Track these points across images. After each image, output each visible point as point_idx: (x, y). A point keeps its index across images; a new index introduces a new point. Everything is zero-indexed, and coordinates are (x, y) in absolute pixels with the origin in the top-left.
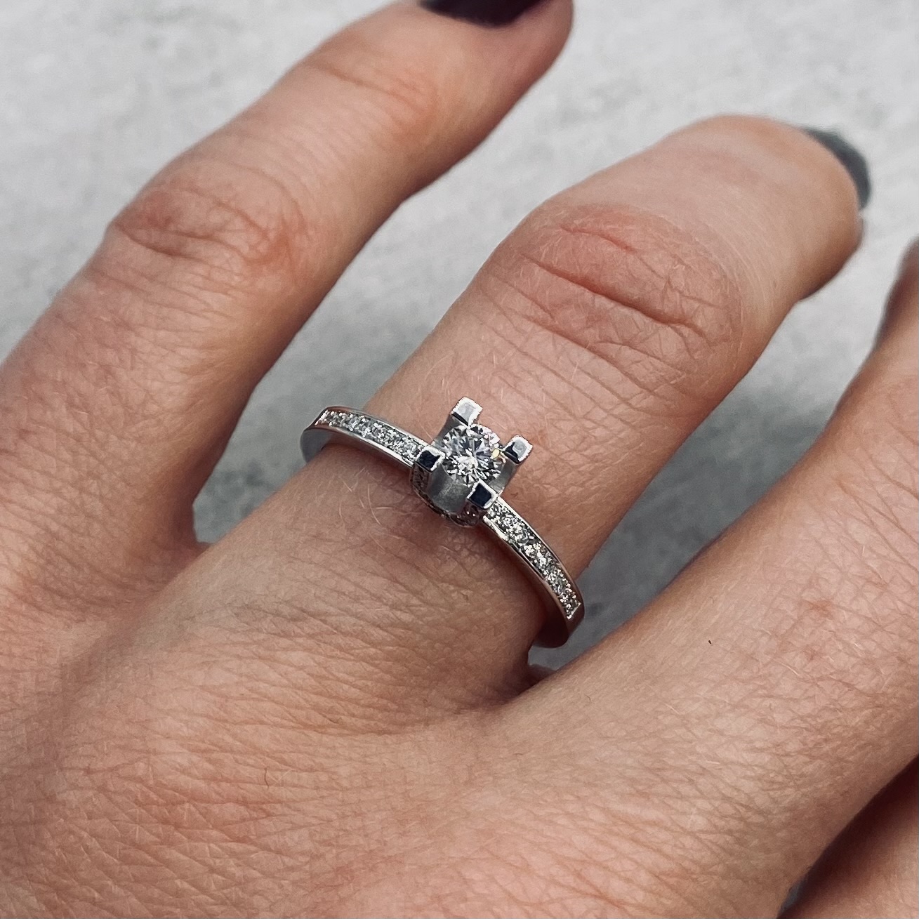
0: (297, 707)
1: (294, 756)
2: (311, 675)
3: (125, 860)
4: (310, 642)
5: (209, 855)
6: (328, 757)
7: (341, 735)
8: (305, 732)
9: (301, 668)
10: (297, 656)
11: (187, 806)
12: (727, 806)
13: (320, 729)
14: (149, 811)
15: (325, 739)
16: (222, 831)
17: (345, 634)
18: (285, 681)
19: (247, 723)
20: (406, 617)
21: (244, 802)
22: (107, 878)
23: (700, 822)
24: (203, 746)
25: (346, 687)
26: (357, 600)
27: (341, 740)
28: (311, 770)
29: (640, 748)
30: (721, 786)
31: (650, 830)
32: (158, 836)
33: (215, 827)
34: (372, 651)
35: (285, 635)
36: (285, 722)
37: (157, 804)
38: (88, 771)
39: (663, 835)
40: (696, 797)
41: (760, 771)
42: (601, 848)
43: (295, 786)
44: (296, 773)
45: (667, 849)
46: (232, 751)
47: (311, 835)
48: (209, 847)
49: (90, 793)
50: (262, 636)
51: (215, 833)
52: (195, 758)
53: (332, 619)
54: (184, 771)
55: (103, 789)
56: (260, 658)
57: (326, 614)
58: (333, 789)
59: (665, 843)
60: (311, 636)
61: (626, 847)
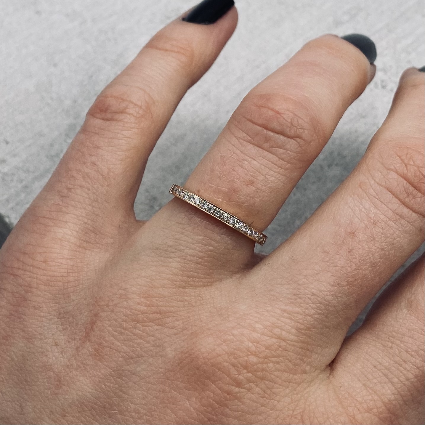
0: (176, 282)
1: (176, 297)
2: (180, 270)
3: (121, 334)
4: (179, 259)
5: (149, 331)
6: (187, 296)
7: (191, 289)
8: (179, 289)
9: (177, 268)
10: (175, 264)
11: (140, 315)
12: (322, 305)
13: (184, 287)
14: (128, 317)
15: (186, 290)
16: (154, 323)
17: (191, 256)
18: (171, 273)
19: (159, 288)
20: (211, 248)
21: (160, 313)
22: (115, 340)
23: (313, 311)
24: (145, 296)
25: (192, 273)
26: (193, 244)
27: (191, 290)
28: (181, 301)
29: (291, 288)
30: (319, 299)
31: (296, 315)
32: (132, 326)
33: (150, 322)
34: (200, 260)
35: (170, 257)
36: (172, 287)
37: (131, 315)
38: (108, 306)
39: (300, 317)
40: (311, 303)
41: (333, 293)
42: (279, 322)
43: (176, 307)
44: (177, 303)
45: (301, 321)
46: (155, 297)
47: (183, 322)
48: (149, 328)
49: (109, 313)
50: (163, 258)
51: (151, 323)
52: (142, 300)
53: (186, 251)
54: (139, 304)
55: (113, 311)
56: (163, 266)
57: (184, 250)
58: (190, 307)
59: (300, 319)
60: (179, 257)
61: (288, 321)
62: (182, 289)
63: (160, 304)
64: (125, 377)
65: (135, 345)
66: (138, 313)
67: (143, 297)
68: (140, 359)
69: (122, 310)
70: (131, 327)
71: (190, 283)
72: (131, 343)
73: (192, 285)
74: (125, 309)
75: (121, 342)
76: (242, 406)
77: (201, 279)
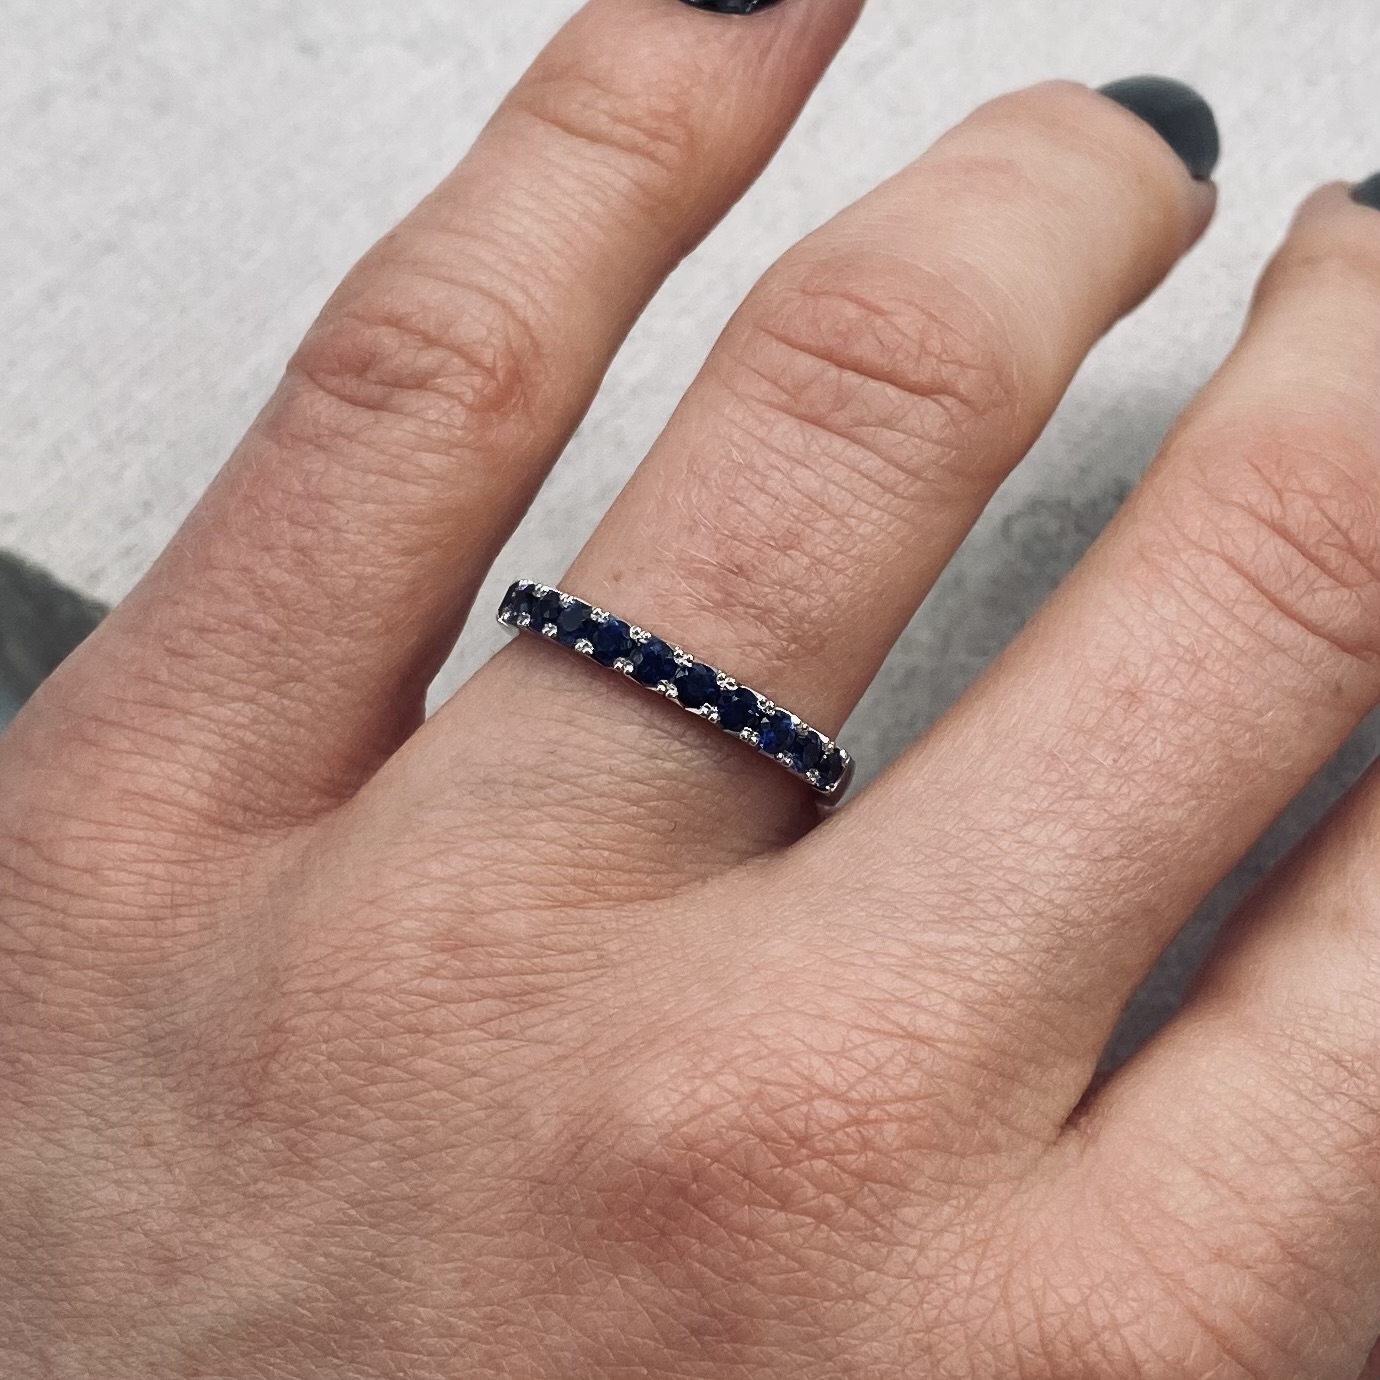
62: (571, 911)
63: (503, 963)
64: (392, 1219)
65: (423, 1112)
66: (429, 1002)
67: (443, 950)
68: (444, 1155)
69: (371, 999)
70: (406, 1051)
71: (600, 889)
72: (406, 1107)
73: (607, 897)
74: (379, 997)
75: (375, 1106)
76: (802, 1274)
77: (638, 876)
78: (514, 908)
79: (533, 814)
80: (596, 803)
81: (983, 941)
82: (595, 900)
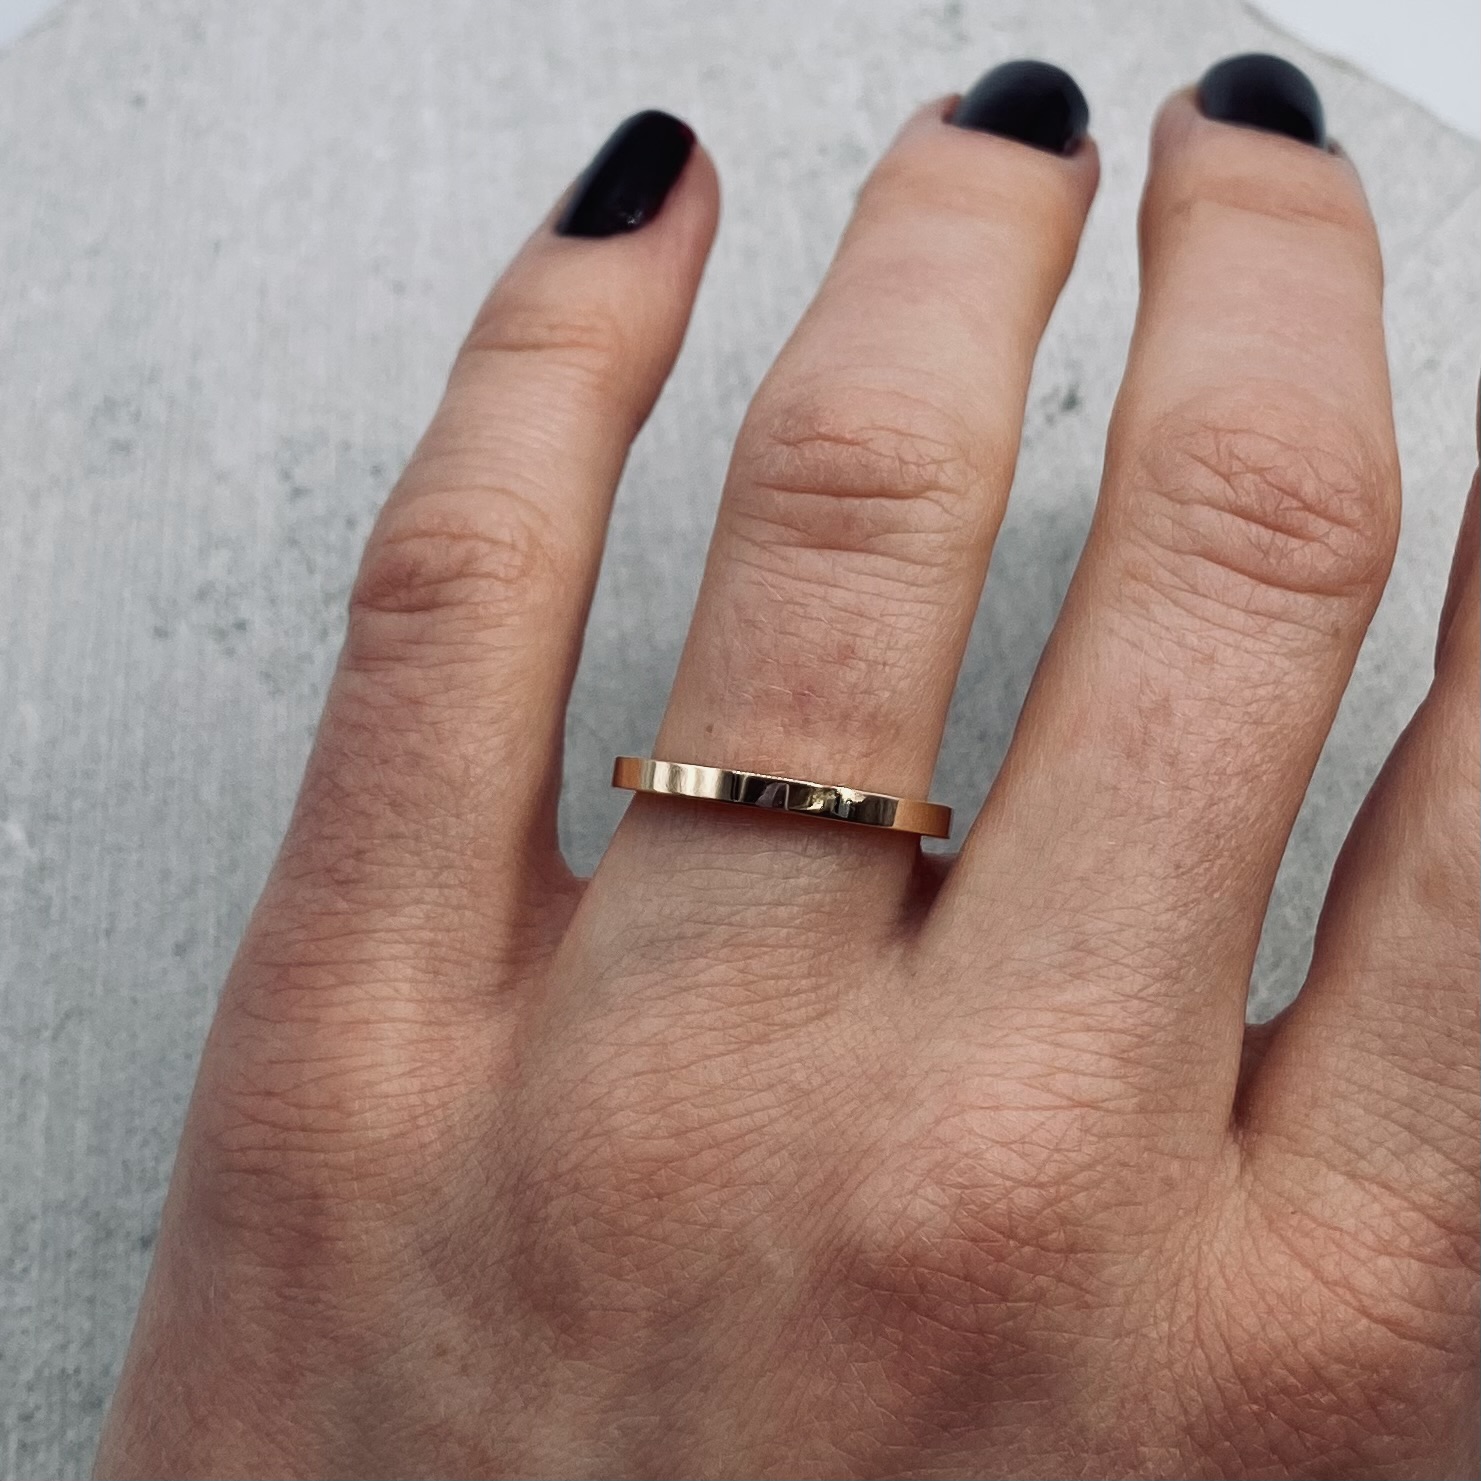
77: (803, 996)
78: (709, 1057)
79: (702, 962)
80: (753, 936)
81: (1113, 987)
82: (776, 1031)
